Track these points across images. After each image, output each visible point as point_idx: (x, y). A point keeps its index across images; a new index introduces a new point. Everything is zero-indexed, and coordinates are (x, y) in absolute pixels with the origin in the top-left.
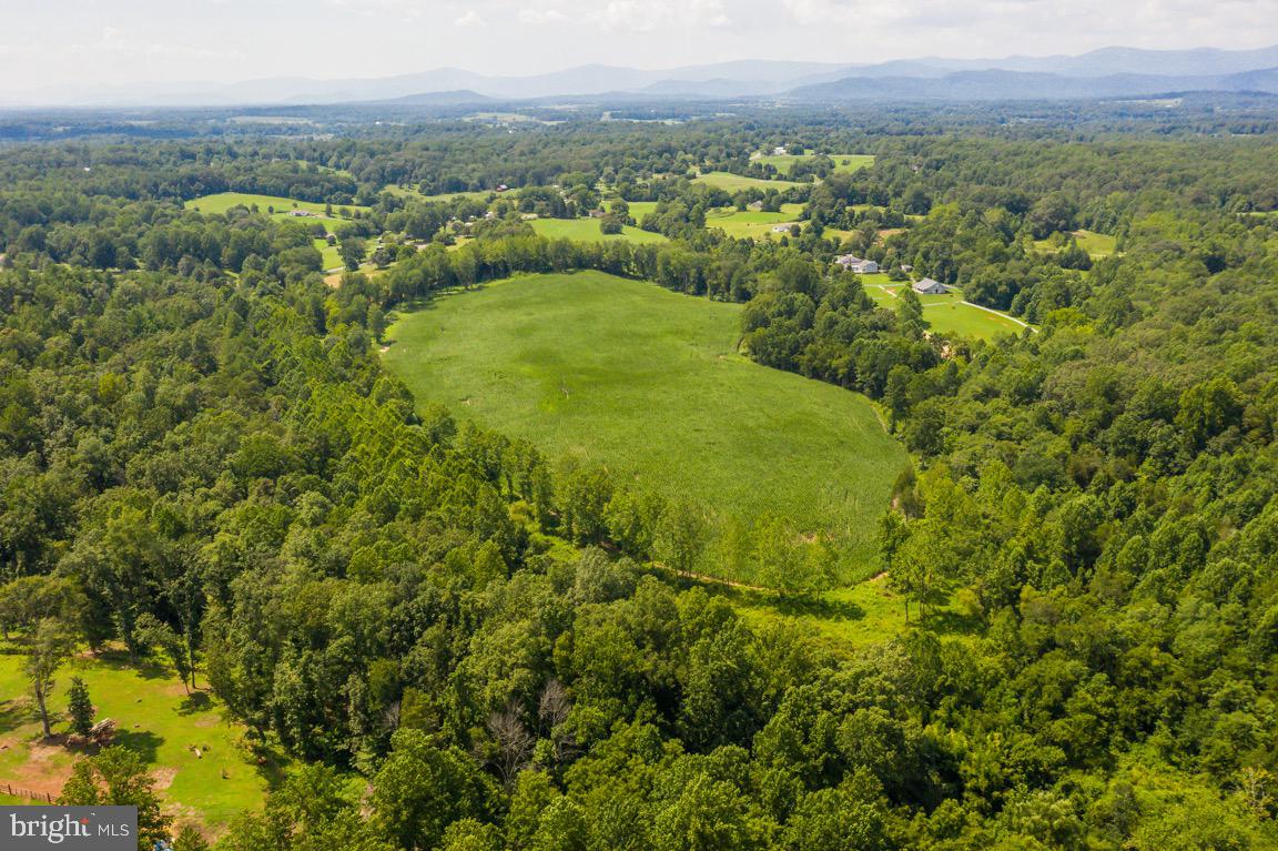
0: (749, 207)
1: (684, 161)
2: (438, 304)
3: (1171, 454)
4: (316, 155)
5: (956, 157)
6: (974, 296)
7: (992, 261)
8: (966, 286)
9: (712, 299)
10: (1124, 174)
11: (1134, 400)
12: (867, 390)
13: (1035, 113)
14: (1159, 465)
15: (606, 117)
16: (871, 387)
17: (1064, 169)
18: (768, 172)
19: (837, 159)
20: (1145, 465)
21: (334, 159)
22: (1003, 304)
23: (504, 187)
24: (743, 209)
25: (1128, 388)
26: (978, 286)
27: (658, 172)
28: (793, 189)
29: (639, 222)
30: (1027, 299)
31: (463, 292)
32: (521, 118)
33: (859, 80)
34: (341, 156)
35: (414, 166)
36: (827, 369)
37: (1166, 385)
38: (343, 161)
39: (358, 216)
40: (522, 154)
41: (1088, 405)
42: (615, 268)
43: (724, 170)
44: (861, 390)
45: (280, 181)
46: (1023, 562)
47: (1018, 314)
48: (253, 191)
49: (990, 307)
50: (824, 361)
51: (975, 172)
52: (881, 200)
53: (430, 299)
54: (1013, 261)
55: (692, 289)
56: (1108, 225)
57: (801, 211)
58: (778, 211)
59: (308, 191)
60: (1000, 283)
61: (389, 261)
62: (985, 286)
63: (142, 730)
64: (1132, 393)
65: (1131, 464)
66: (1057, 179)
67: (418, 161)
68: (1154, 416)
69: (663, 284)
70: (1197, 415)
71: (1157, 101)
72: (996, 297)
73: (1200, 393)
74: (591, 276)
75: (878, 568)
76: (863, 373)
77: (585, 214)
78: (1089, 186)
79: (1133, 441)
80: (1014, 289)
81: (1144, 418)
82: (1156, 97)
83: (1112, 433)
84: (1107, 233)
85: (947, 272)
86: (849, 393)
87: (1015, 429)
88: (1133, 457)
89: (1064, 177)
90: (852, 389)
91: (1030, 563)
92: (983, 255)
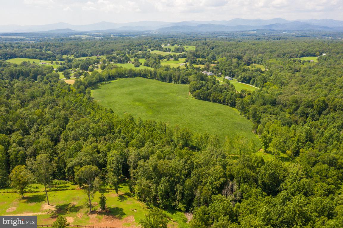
0: (170, 59)
1: (146, 47)
2: (100, 87)
3: (314, 116)
4: (39, 47)
5: (217, 46)
6: (240, 80)
7: (243, 72)
8: (238, 78)
9: (174, 83)
10: (260, 49)
11: (303, 103)
12: (229, 105)
13: (223, 35)
14: (312, 118)
15: (112, 36)
16: (230, 104)
17: (245, 48)
18: (169, 50)
19: (185, 47)
20: (308, 119)
21: (45, 48)
22: (248, 82)
23: (99, 55)
24: (168, 60)
25: (301, 101)
26: (242, 78)
27: (140, 50)
28: (180, 54)
29: (143, 64)
30: (254, 81)
31: (105, 84)
32: (87, 36)
33: (176, 26)
34: (46, 47)
35: (70, 50)
36: (217, 100)
37: (310, 99)
38: (48, 48)
39: (61, 64)
40: (99, 46)
41: (291, 105)
42: (145, 76)
43: (157, 50)
44: (227, 105)
45: (33, 54)
46: (298, 143)
47: (253, 84)
48: (25, 57)
49: (245, 83)
50: (216, 98)
51: (223, 50)
52: (203, 57)
53: (97, 86)
54: (248, 71)
55: (168, 81)
56: (260, 62)
57: (185, 60)
58: (178, 60)
59: (42, 57)
60: (247, 77)
61: (79, 76)
62: (243, 77)
63: (115, 207)
64: (302, 102)
65: (305, 119)
66: (244, 51)
67: (71, 48)
68: (308, 107)
69: (158, 80)
70: (319, 106)
71: (250, 32)
72: (247, 80)
73: (319, 101)
74: (139, 79)
75: (259, 148)
76: (228, 100)
77: (127, 62)
78: (252, 53)
79: (304, 113)
80: (250, 78)
81: (306, 107)
82: (249, 31)
83: (299, 111)
84: (260, 64)
85: (231, 75)
86: (224, 105)
87: (275, 112)
88: (305, 117)
89: (246, 51)
90: (224, 104)
91: (299, 143)
92: (241, 70)
